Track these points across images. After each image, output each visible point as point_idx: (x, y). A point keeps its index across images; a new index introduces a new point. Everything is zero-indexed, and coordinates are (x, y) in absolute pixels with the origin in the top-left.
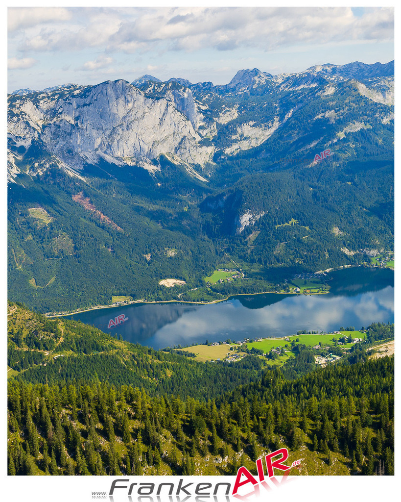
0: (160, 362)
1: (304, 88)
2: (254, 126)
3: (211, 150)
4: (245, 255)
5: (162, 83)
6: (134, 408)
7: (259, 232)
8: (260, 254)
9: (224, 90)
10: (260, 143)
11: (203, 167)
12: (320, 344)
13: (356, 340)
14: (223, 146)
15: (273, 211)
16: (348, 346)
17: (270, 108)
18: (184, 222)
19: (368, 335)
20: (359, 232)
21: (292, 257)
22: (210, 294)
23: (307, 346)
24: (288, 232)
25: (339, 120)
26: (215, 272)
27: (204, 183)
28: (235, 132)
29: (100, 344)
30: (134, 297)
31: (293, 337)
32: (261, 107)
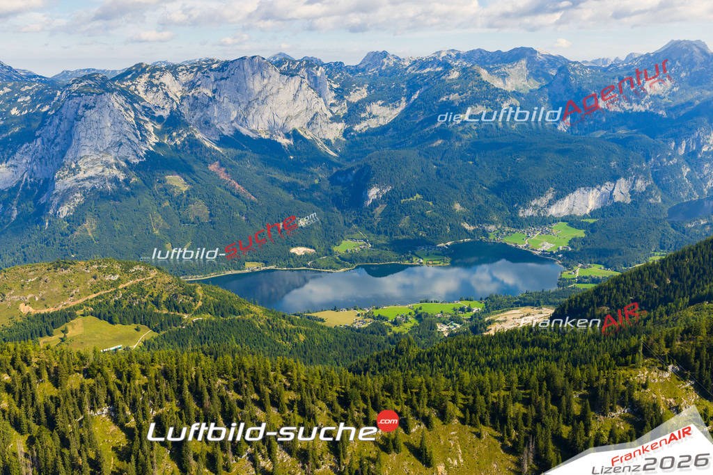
0: (294, 327)
1: (430, 72)
2: (382, 105)
3: (341, 126)
4: (372, 227)
5: (296, 61)
6: (290, 379)
7: (385, 206)
8: (386, 227)
9: (355, 70)
10: (387, 122)
11: (333, 142)
12: (442, 312)
13: (475, 310)
14: (352, 123)
15: (399, 186)
16: (468, 315)
17: (397, 89)
18: (315, 194)
19: (486, 305)
20: (479, 209)
21: (416, 230)
22: (338, 263)
23: (429, 314)
24: (413, 206)
25: (463, 102)
26: (343, 242)
27: (334, 157)
28: (364, 110)
29: (237, 309)
30: (266, 263)
31: (416, 306)
32: (389, 88)
